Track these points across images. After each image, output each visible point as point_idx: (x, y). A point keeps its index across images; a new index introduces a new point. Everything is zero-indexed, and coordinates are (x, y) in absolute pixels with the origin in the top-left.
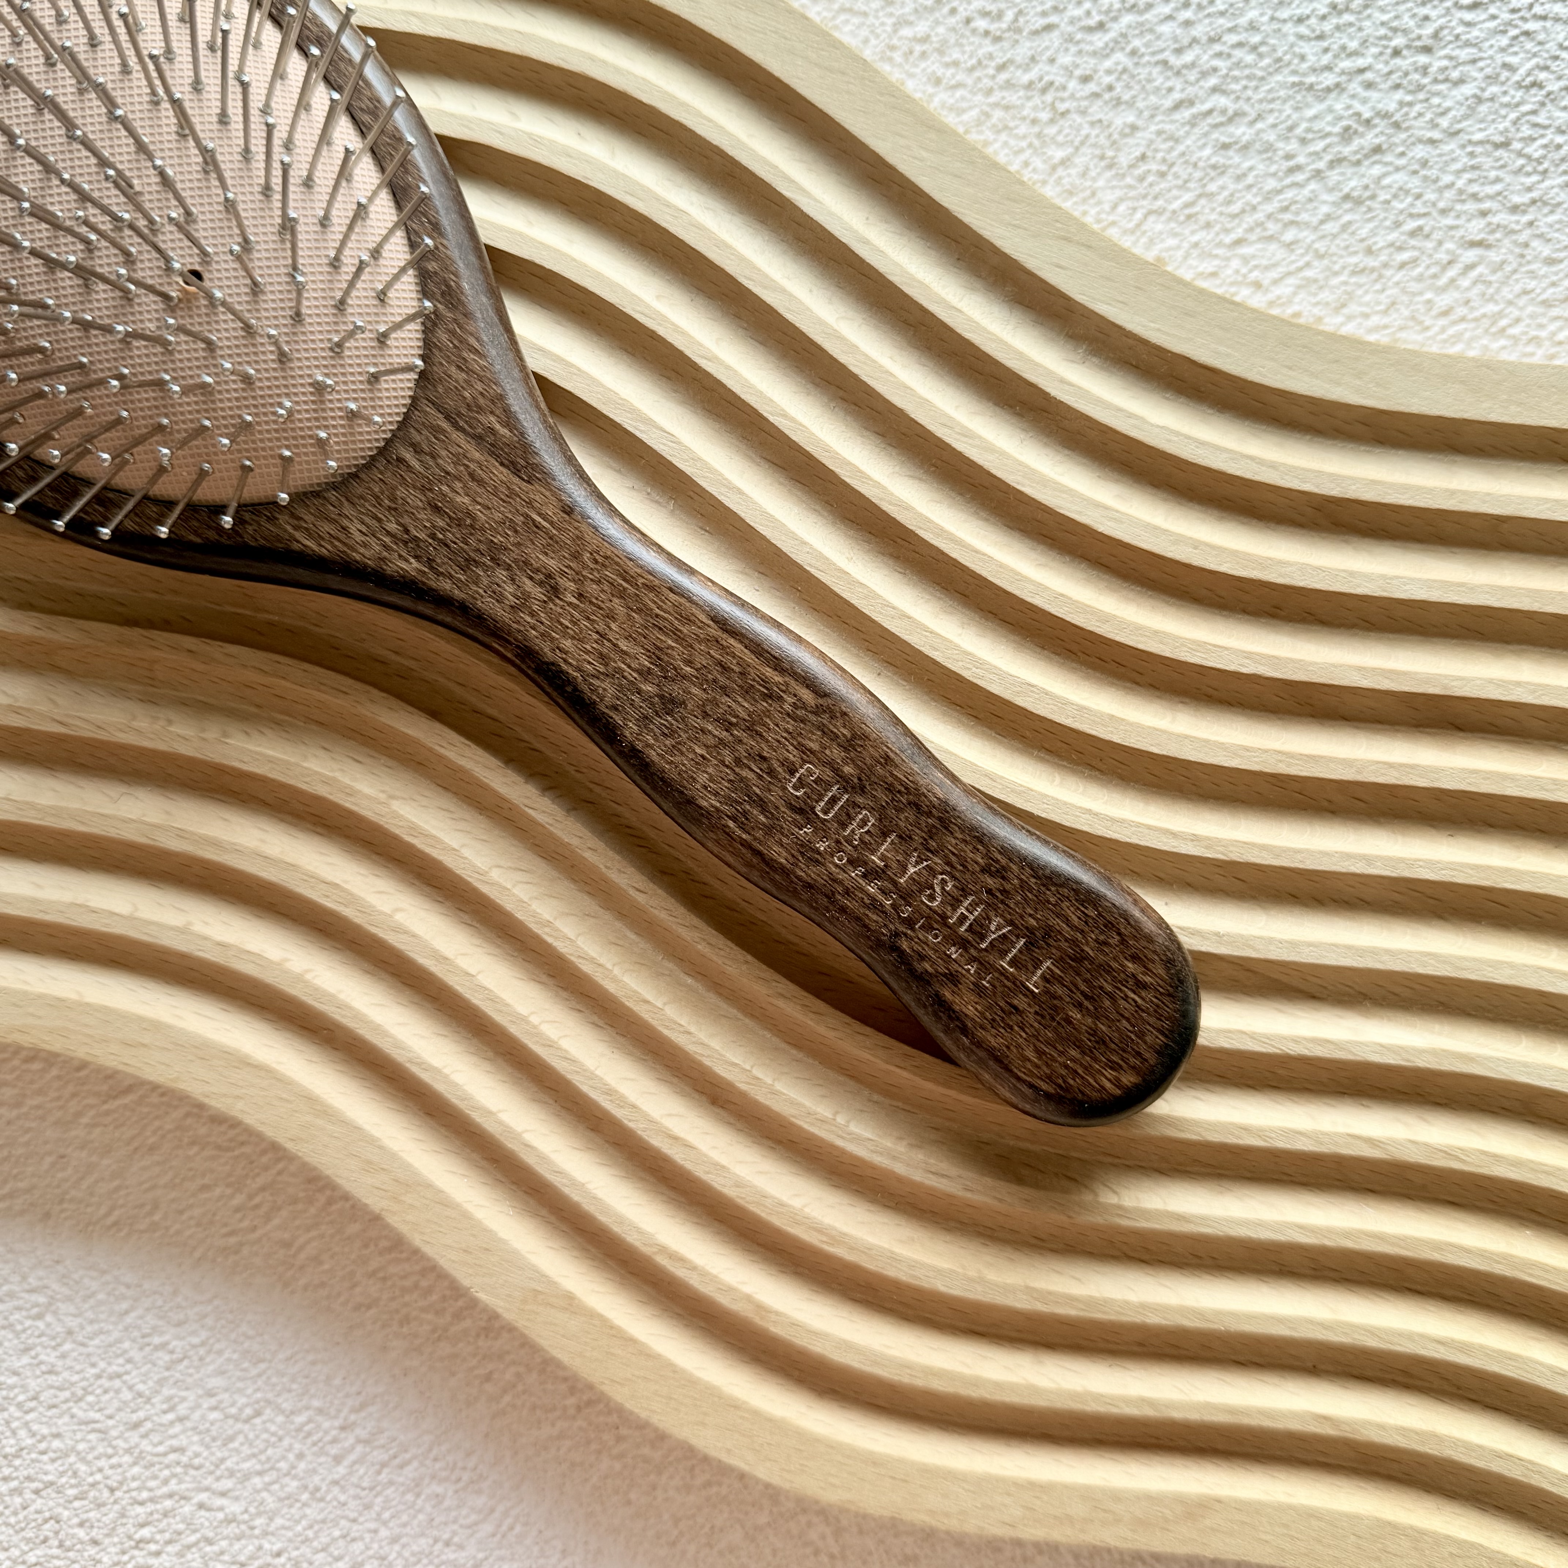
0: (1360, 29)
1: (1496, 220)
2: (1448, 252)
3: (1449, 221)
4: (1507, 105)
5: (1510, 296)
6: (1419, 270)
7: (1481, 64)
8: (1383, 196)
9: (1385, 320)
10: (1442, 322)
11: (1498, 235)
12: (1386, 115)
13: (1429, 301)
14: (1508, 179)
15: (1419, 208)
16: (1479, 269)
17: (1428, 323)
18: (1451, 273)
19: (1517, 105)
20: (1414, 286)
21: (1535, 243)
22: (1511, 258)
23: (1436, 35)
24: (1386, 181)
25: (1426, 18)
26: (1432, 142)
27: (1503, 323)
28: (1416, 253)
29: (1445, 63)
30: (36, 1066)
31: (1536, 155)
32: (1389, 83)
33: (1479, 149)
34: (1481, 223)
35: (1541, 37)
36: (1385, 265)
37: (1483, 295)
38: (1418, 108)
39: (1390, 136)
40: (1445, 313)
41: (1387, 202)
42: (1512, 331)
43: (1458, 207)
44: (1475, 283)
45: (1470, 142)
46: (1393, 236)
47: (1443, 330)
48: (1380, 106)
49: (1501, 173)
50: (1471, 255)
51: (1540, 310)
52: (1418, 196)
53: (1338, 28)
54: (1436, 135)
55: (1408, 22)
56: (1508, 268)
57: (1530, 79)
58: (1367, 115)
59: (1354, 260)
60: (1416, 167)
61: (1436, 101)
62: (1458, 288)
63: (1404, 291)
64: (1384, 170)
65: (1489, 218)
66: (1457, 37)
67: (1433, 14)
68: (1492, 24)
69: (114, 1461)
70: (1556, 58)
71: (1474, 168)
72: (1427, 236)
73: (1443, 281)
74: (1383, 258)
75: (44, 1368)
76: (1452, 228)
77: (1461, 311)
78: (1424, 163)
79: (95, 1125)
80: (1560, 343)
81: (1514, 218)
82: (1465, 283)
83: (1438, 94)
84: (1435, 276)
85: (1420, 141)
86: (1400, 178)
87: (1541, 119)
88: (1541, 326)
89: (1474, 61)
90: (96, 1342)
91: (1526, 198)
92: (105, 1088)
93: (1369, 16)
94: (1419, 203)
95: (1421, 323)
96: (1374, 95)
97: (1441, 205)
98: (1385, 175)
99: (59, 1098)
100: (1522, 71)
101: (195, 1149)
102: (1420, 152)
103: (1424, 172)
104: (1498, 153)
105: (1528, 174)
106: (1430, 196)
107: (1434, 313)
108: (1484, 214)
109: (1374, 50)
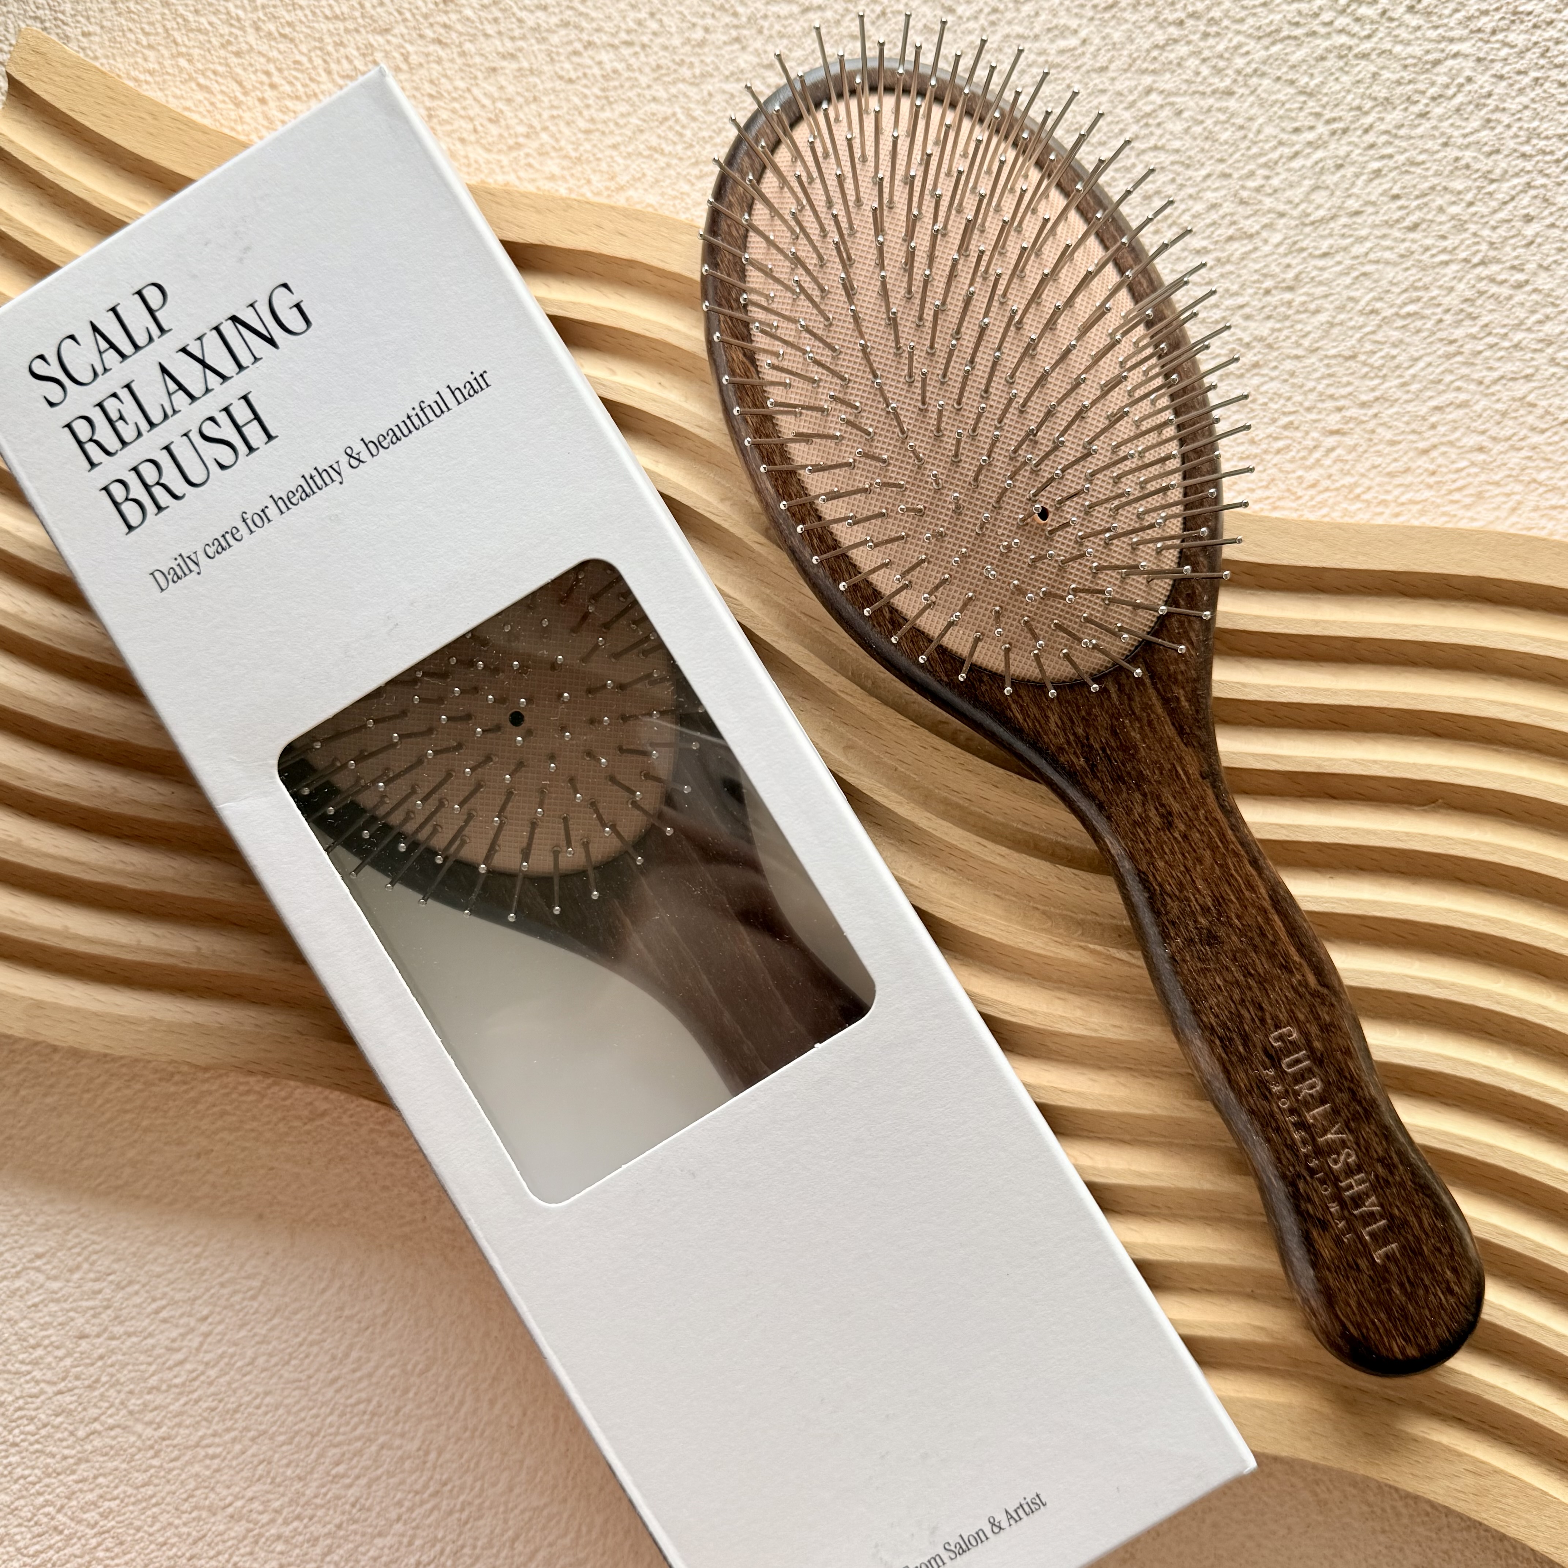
0: (1239, 276)
1: (1348, 414)
2: (1313, 439)
3: (1313, 416)
4: (1352, 328)
5: (1362, 471)
6: (1292, 454)
7: (1331, 298)
8: (1262, 400)
9: (1267, 493)
10: (1312, 492)
11: (1351, 425)
12: (1261, 339)
13: (1300, 477)
14: (1357, 383)
15: (1290, 408)
16: (1339, 451)
17: (1300, 493)
18: (1317, 455)
19: (1361, 327)
20: (1289, 467)
21: (1380, 430)
22: (1362, 442)
23: (1297, 278)
24: (1263, 389)
25: (1288, 266)
26: (1297, 357)
27: (1358, 491)
28: (1289, 442)
29: (1304, 298)
30: (252, 1098)
31: (1377, 364)
32: (1263, 315)
33: (1333, 362)
34: (1337, 417)
35: (1376, 276)
36: (1266, 452)
37: (1342, 470)
38: (1286, 332)
39: (1265, 354)
40: (1313, 486)
41: (1265, 404)
42: (1365, 497)
43: (1320, 405)
44: (1335, 462)
45: (1326, 356)
46: (1271, 429)
47: (1312, 498)
48: (1256, 332)
49: (1350, 379)
50: (1331, 441)
51: (1386, 480)
52: (1289, 399)
53: (1222, 276)
54: (1300, 352)
55: (1275, 269)
56: (1361, 450)
57: (1369, 308)
58: (1247, 339)
59: (1241, 449)
60: (1286, 377)
61: (1299, 327)
62: (1322, 466)
63: (1281, 470)
64: (1263, 380)
65: (1344, 413)
66: (1313, 279)
67: (1294, 262)
68: (1338, 269)
69: (314, 1411)
70: (1388, 291)
71: (1330, 375)
72: (1297, 428)
73: (1311, 461)
74: (1264, 446)
75: (257, 1339)
76: (1315, 421)
77: (1326, 483)
78: (1292, 374)
79: (299, 1142)
80: (1403, 504)
81: (1363, 411)
82: (1327, 462)
83: (1299, 322)
84: (1304, 458)
85: (1288, 357)
86: (1274, 386)
87: (1379, 337)
88: (1388, 492)
89: (1326, 296)
90: (299, 1316)
91: (1370, 397)
92: (306, 1113)
93: (1245, 266)
94: (1289, 404)
95: (1294, 494)
96: (1252, 324)
97: (1307, 404)
98: (1263, 384)
99: (268, 1123)
100: (1363, 303)
101: (379, 1157)
102: (1289, 365)
103: (1291, 381)
104: (1348, 364)
105: (1372, 379)
106: (1298, 398)
107: (1304, 485)
108: (1339, 409)
109: (1250, 291)
